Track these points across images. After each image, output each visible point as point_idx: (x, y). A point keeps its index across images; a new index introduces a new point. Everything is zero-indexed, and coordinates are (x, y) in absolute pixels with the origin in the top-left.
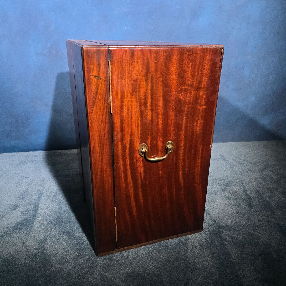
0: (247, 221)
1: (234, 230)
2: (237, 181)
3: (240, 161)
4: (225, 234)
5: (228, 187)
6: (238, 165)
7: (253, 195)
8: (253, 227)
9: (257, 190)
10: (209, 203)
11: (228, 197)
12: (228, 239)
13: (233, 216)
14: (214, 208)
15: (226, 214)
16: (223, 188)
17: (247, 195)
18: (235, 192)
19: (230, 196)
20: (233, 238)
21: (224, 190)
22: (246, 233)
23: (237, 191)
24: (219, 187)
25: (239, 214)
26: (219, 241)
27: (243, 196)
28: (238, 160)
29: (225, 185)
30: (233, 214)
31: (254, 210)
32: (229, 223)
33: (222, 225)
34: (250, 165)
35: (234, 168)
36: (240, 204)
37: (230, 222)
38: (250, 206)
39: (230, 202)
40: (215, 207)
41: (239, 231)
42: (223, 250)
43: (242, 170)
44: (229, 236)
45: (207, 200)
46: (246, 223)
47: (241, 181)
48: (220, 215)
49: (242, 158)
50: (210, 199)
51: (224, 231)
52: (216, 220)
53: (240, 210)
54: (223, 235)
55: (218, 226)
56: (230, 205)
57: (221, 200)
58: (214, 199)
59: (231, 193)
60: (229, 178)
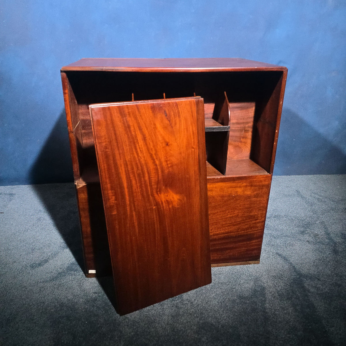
0: (333, 269)
1: (319, 279)
2: (318, 222)
3: (321, 198)
4: (307, 283)
5: (308, 229)
6: (318, 203)
7: (338, 240)
8: (341, 277)
9: (342, 234)
10: (286, 248)
11: (308, 241)
12: (312, 290)
13: (316, 263)
14: (292, 253)
15: (307, 260)
16: (302, 229)
17: (330, 239)
18: (316, 235)
19: (311, 239)
20: (318, 289)
21: (303, 233)
22: (333, 284)
23: (319, 234)
24: (296, 229)
25: (323, 261)
26: (301, 292)
27: (327, 240)
28: (317, 196)
29: (303, 227)
30: (315, 261)
31: (340, 257)
32: (311, 272)
33: (304, 273)
34: (332, 203)
35: (313, 207)
36: (323, 249)
37: (313, 271)
38: (335, 252)
39: (310, 247)
40: (293, 252)
41: (325, 281)
42: (306, 302)
43: (323, 209)
44: (312, 287)
45: (284, 244)
46: (332, 272)
47: (322, 223)
48: (300, 262)
49: (322, 195)
50: (287, 243)
51: (307, 280)
52: (296, 267)
53: (323, 257)
54: (305, 285)
55: (298, 274)
56: (311, 250)
57: (300, 245)
58: (292, 242)
59: (312, 236)
60: (308, 219)
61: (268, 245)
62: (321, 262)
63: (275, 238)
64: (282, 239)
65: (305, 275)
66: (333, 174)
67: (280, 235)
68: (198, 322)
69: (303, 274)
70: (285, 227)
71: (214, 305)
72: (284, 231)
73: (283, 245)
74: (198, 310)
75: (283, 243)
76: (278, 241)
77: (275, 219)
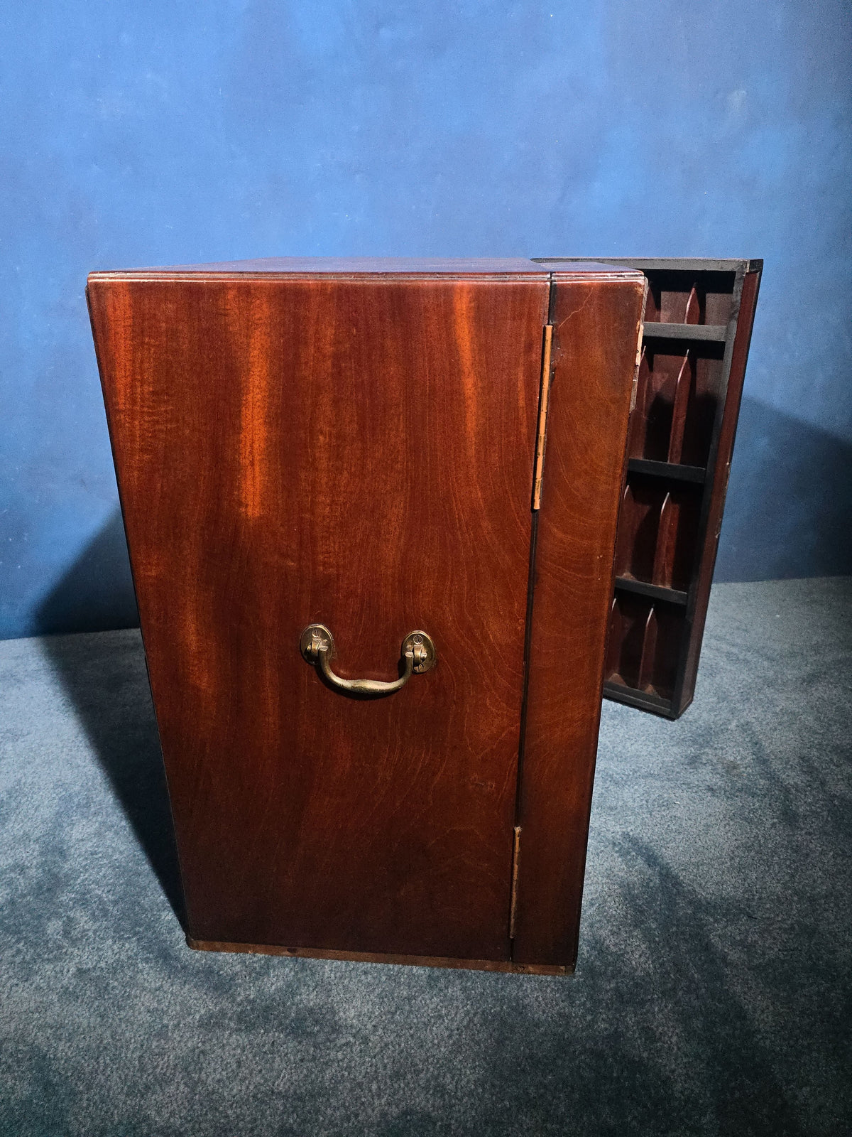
0: (787, 878)
1: (750, 917)
2: (733, 726)
3: (735, 650)
4: (719, 933)
5: (706, 750)
6: (729, 668)
7: (793, 778)
8: (812, 900)
9: (803, 758)
10: (651, 815)
11: (710, 789)
12: (734, 956)
13: (737, 860)
14: (668, 831)
15: (714, 852)
16: (692, 751)
17: (772, 777)
18: (731, 768)
19: (717, 781)
20: (748, 948)
21: (693, 761)
22: (792, 928)
23: (739, 762)
24: (675, 750)
25: (757, 853)
26: (703, 965)
27: (762, 782)
28: (725, 647)
29: (695, 742)
30: (736, 853)
31: (803, 832)
32: (728, 891)
33: (705, 898)
34: (766, 663)
35: (718, 679)
36: (754, 811)
37: (731, 887)
38: (789, 818)
39: (719, 805)
40: (672, 826)
41: (768, 918)
42: (720, 1001)
43: (744, 683)
44: (734, 944)
45: (644, 802)
46: (785, 887)
47: (745, 727)
48: (693, 860)
49: (739, 641)
50: (653, 797)
51: (716, 921)
52: (681, 878)
53: (756, 837)
54: (714, 940)
55: (690, 903)
56: (721, 817)
57: (688, 801)
58: (665, 795)
59: (720, 771)
60: (705, 715)
61: (597, 808)
62: (753, 853)
63: (617, 783)
64: (636, 787)
65: (709, 903)
66: (761, 579)
67: (631, 773)
68: (384, 1115)
69: (704, 903)
70: (645, 748)
71: (436, 1041)
72: (641, 759)
73: (641, 807)
74: (385, 1067)
75: (642, 800)
76: (627, 793)
77: (616, 722)
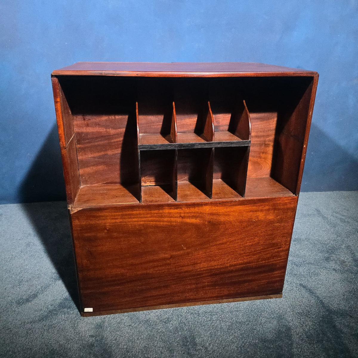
1: (351, 317)
2: (343, 247)
3: (344, 218)
4: (338, 322)
5: (333, 255)
6: (341, 224)
10: (311, 278)
11: (334, 270)
12: (345, 330)
13: (346, 296)
14: (318, 284)
15: (336, 293)
16: (327, 255)
18: (343, 262)
19: (337, 267)
20: (352, 328)
21: (327, 259)
23: (346, 260)
24: (320, 254)
25: (354, 294)
26: (333, 332)
27: (355, 268)
28: (339, 216)
29: (328, 252)
30: (345, 294)
32: (342, 307)
33: (334, 309)
34: (356, 223)
35: (337, 228)
36: (352, 279)
37: (343, 306)
39: (338, 276)
40: (319, 282)
42: (340, 345)
43: (348, 230)
44: (345, 326)
47: (348, 247)
48: (328, 295)
49: (345, 214)
50: (311, 271)
51: (338, 317)
52: (324, 301)
53: (353, 288)
54: (337, 324)
55: (327, 310)
56: (339, 280)
57: (325, 273)
58: (316, 271)
59: (338, 263)
60: (331, 242)
61: (290, 274)
62: (352, 294)
63: (297, 266)
64: (305, 267)
65: (335, 311)
66: (355, 190)
67: (303, 262)
69: (333, 311)
70: (308, 253)
71: (232, 351)
72: (306, 257)
73: (307, 275)
75: (307, 272)
76: (301, 269)
77: (296, 243)
